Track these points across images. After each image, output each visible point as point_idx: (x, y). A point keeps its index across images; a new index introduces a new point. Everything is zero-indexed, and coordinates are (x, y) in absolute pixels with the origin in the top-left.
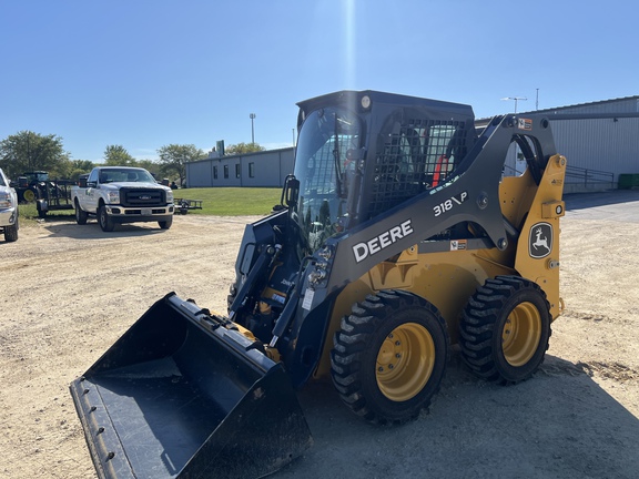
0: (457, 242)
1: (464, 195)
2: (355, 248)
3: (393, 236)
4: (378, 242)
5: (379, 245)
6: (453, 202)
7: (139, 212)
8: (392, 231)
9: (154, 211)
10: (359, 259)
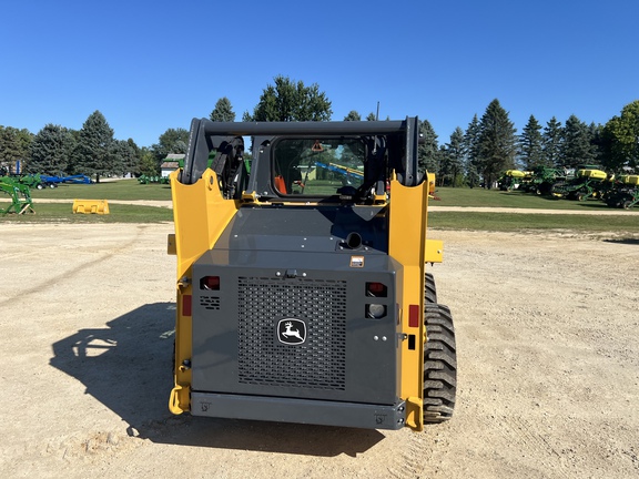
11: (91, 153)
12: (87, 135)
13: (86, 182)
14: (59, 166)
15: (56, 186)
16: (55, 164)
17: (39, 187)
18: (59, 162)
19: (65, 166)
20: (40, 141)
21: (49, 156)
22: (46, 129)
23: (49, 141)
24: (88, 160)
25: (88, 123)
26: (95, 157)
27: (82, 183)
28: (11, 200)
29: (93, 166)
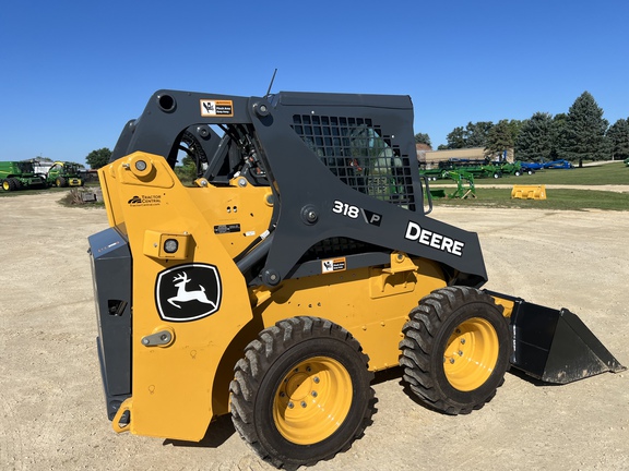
11: (574, 137)
12: (573, 119)
13: (566, 167)
14: (543, 152)
15: (533, 173)
16: (539, 150)
17: (517, 174)
18: (543, 149)
19: (548, 152)
20: (526, 130)
21: (534, 144)
22: (533, 118)
23: (534, 129)
24: (572, 144)
25: (575, 106)
26: (579, 140)
27: (562, 168)
28: (456, 186)
29: (576, 151)
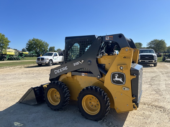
0: (84, 74)
1: (83, 61)
2: (55, 71)
3: (63, 69)
4: (60, 70)
5: (60, 71)
6: (79, 63)
7: (145, 61)
8: (63, 68)
9: (149, 61)
10: (56, 73)
